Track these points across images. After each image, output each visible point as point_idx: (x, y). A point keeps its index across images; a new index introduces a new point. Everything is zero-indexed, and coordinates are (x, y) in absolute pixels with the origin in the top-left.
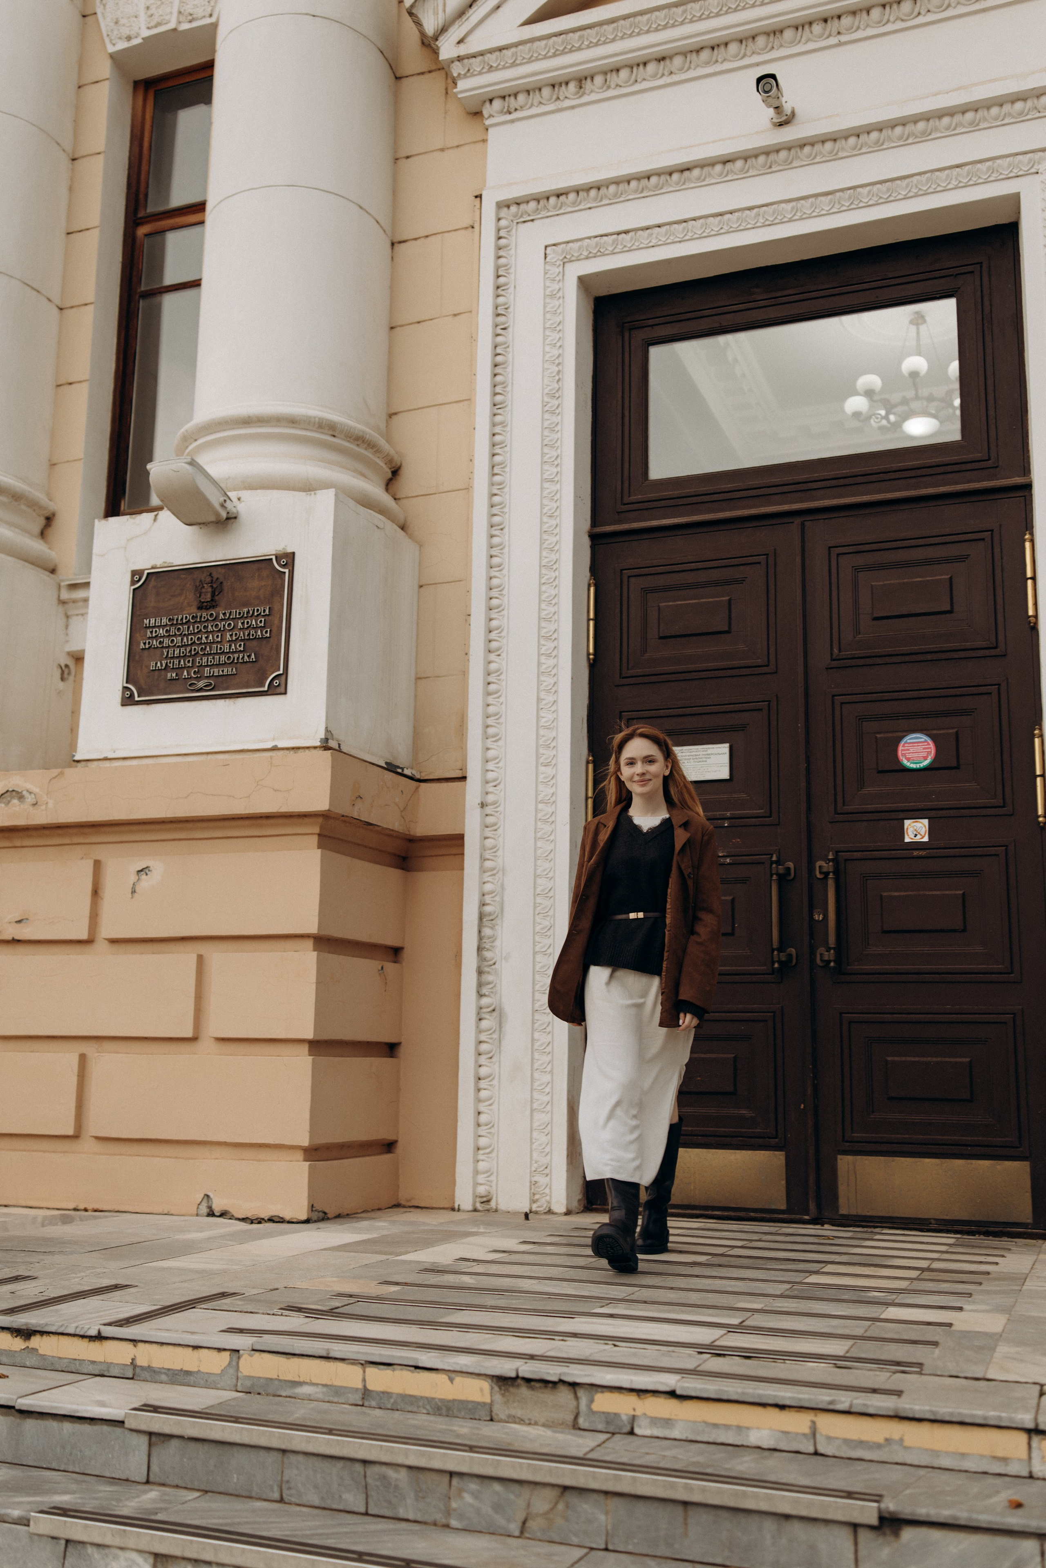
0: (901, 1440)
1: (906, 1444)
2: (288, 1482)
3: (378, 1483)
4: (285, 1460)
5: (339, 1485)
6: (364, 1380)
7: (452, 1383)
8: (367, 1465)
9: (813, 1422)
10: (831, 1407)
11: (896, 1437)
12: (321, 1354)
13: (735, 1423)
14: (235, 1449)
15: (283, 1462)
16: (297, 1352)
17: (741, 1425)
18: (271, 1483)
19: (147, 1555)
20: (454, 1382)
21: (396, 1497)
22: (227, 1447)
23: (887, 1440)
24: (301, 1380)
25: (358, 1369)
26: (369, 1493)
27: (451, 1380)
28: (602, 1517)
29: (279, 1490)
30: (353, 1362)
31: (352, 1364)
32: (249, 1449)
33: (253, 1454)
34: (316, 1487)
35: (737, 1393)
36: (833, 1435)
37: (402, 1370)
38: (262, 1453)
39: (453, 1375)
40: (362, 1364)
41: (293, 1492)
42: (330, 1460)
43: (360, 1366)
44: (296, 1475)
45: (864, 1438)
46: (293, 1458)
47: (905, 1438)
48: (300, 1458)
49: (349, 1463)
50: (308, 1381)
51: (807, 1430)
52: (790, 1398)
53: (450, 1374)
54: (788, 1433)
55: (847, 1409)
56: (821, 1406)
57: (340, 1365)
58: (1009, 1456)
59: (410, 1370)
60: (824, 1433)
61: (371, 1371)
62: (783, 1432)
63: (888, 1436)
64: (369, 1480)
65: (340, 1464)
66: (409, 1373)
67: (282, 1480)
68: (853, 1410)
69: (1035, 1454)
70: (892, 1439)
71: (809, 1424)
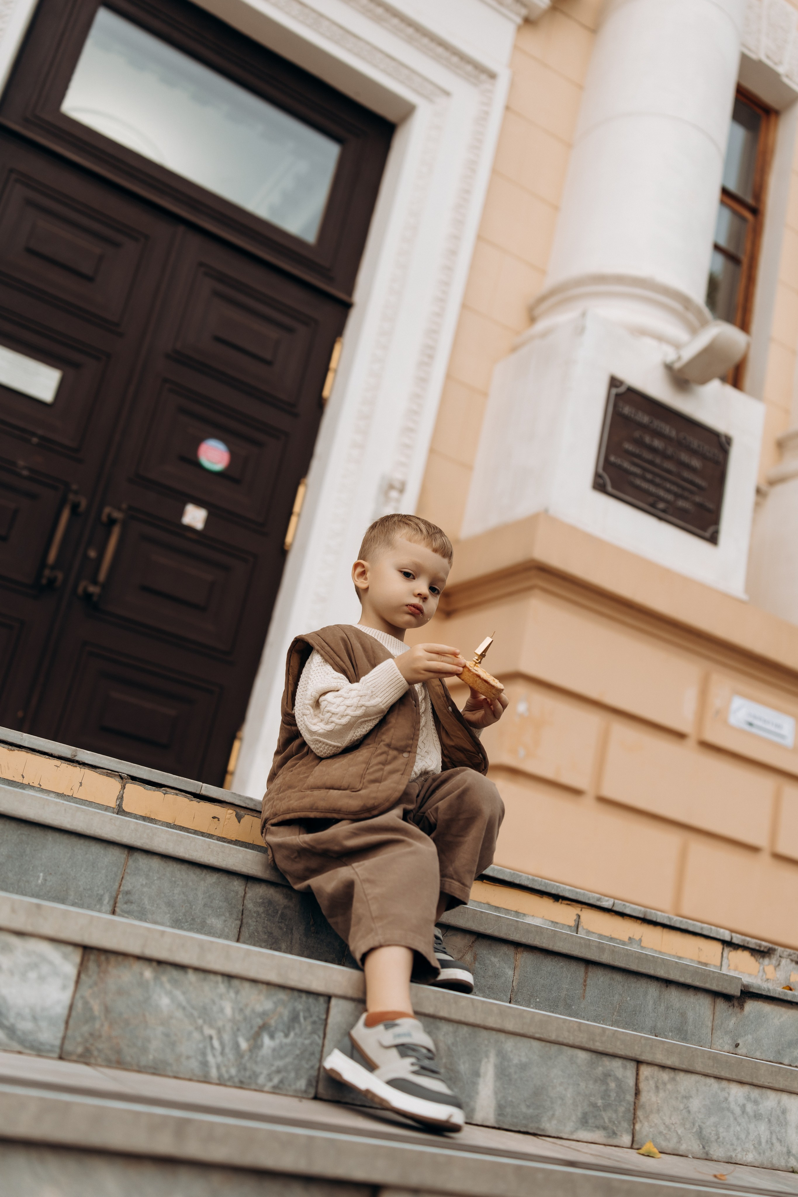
0: (640, 940)
1: (642, 944)
2: (128, 893)
3: (261, 910)
4: (130, 862)
5: (205, 905)
6: (121, 798)
7: (239, 822)
8: (249, 885)
9: (579, 916)
10: (599, 903)
11: (637, 937)
12: (63, 755)
13: (515, 909)
14: (51, 837)
15: (126, 864)
16: (26, 745)
17: (520, 911)
18: (101, 892)
19: (70, 949)
20: (242, 821)
21: (281, 928)
22: (37, 833)
23: (630, 938)
24: (25, 782)
25: (115, 784)
26: (244, 921)
27: (239, 818)
28: (510, 973)
29: (112, 903)
30: (111, 773)
31: (108, 775)
32: (74, 840)
33: (80, 846)
34: (170, 904)
35: (528, 879)
36: (591, 929)
37: (177, 795)
38: (95, 849)
39: (242, 812)
40: (121, 778)
41: (134, 907)
42: (198, 871)
43: (119, 779)
44: (142, 885)
45: (614, 936)
46: (143, 861)
47: (643, 938)
48: (155, 863)
49: (224, 879)
50: (37, 785)
51: (572, 923)
52: (569, 890)
53: (238, 810)
54: (557, 923)
55: (610, 907)
56: (591, 901)
57: (87, 772)
58: (709, 962)
59: (186, 797)
60: (585, 927)
61: (132, 788)
62: (552, 922)
63: (631, 936)
64: (250, 905)
65: (212, 878)
66: (186, 800)
67: (118, 892)
68: (615, 908)
69: (725, 961)
70: (634, 939)
71: (575, 917)
